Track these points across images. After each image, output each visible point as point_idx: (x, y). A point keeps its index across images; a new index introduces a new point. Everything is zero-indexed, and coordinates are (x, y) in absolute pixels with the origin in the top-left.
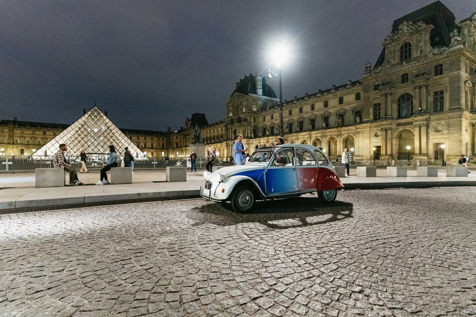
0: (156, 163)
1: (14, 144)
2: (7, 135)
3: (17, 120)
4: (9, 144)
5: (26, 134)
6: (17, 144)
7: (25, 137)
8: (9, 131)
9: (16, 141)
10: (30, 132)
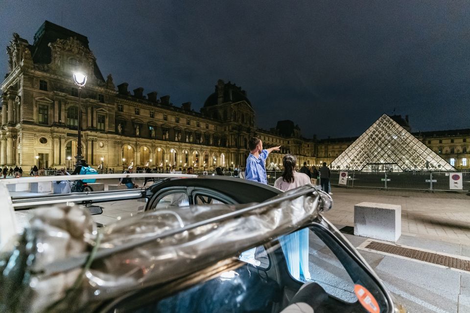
0: (389, 180)
1: (328, 157)
2: (324, 150)
3: (331, 138)
4: (325, 157)
5: (336, 149)
6: (330, 157)
7: (335, 151)
8: (325, 148)
9: (329, 155)
10: (338, 147)
